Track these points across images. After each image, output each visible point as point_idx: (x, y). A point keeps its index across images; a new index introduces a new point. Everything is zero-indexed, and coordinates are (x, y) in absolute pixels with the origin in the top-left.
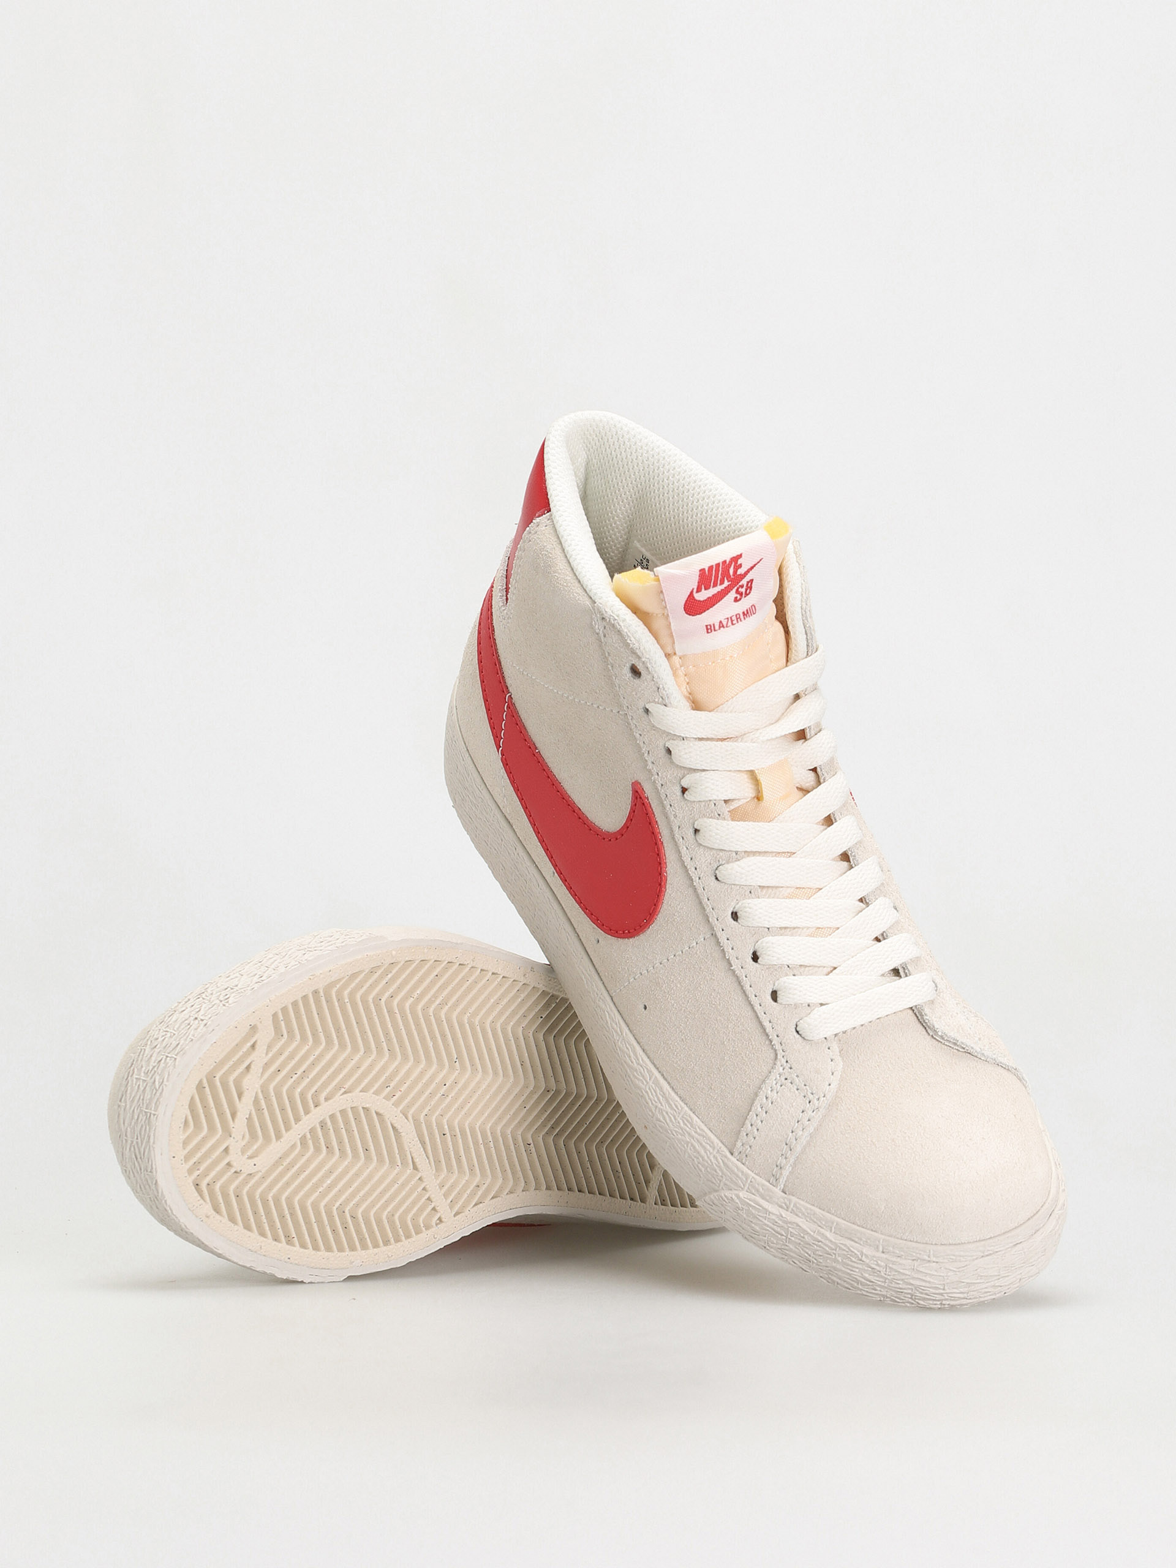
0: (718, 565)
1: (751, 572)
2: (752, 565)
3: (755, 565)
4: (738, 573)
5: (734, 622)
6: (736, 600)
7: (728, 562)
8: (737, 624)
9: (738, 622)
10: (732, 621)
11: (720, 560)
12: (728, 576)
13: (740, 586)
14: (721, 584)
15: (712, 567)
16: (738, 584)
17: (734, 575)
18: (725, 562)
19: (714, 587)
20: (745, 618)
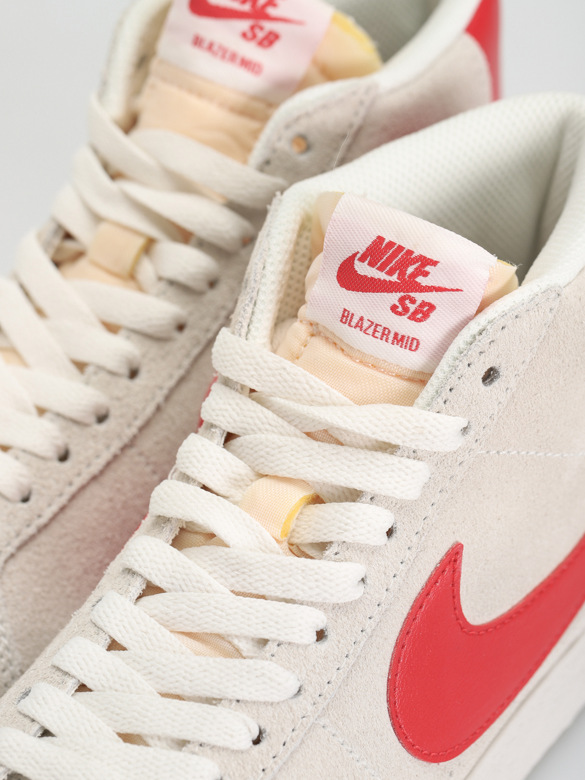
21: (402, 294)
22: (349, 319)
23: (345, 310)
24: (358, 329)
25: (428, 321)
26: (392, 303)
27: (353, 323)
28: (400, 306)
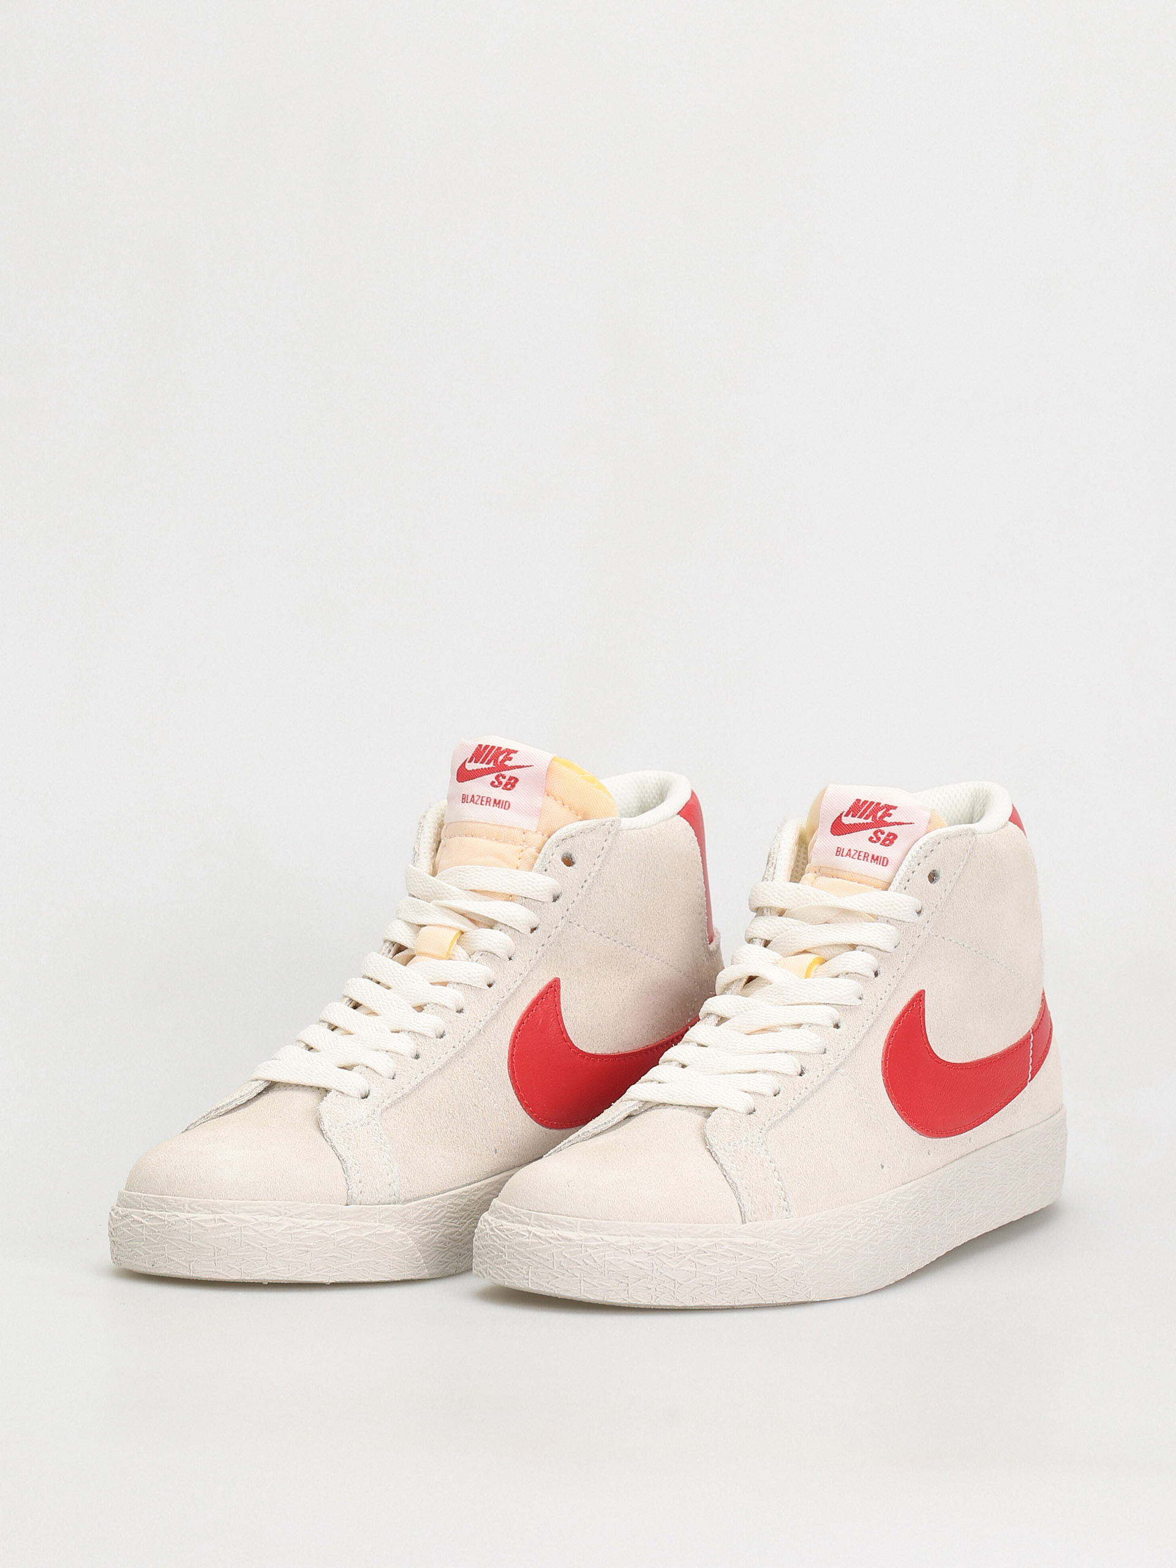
0: (493, 747)
1: (517, 769)
2: (522, 765)
3: (524, 767)
4: (505, 763)
5: (483, 803)
6: (492, 784)
7: (502, 750)
8: (484, 806)
9: (486, 805)
10: (482, 801)
11: (497, 745)
12: (496, 761)
13: (501, 774)
14: (487, 764)
15: (488, 746)
16: (500, 771)
17: (500, 762)
18: (499, 748)
19: (481, 763)
20: (494, 806)
21: (876, 829)
22: (841, 852)
23: (838, 848)
24: (848, 856)
25: (894, 845)
26: (870, 836)
27: (844, 854)
28: (874, 837)
